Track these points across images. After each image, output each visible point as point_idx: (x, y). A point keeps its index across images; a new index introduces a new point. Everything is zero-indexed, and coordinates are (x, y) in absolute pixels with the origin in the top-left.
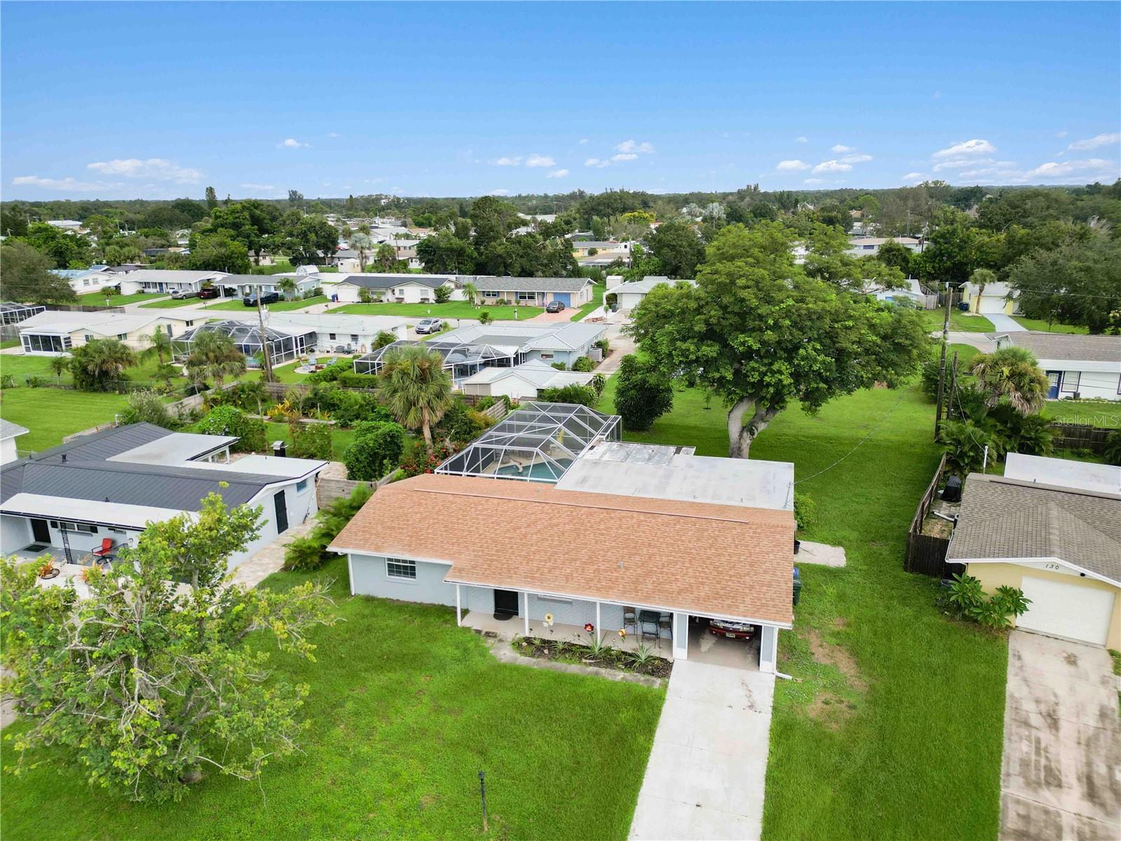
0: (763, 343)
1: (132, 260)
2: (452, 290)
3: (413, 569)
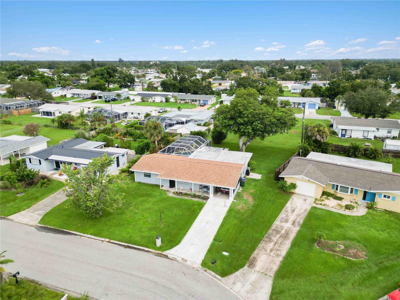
0: (244, 121)
1: (69, 85)
2: (171, 98)
3: (150, 175)
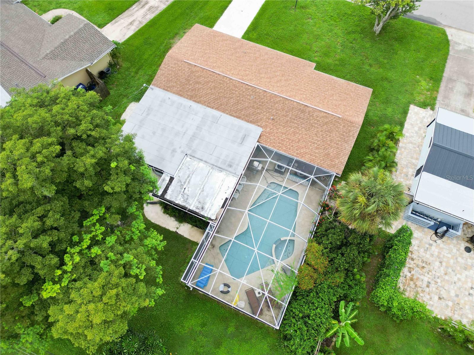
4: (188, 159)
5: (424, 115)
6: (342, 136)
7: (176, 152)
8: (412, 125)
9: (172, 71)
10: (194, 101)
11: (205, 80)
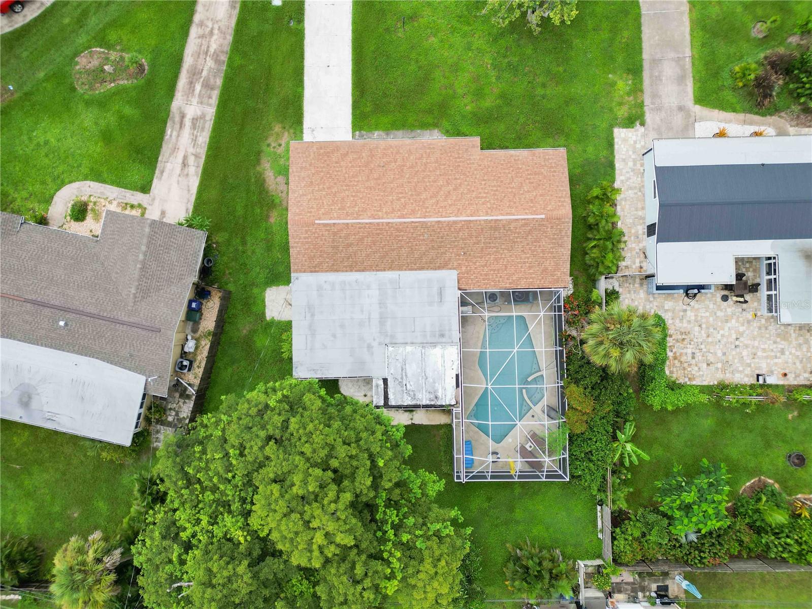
4: (391, 349)
5: (634, 138)
6: (554, 241)
7: (372, 347)
8: (624, 160)
9: (307, 243)
10: (356, 271)
11: (357, 237)
